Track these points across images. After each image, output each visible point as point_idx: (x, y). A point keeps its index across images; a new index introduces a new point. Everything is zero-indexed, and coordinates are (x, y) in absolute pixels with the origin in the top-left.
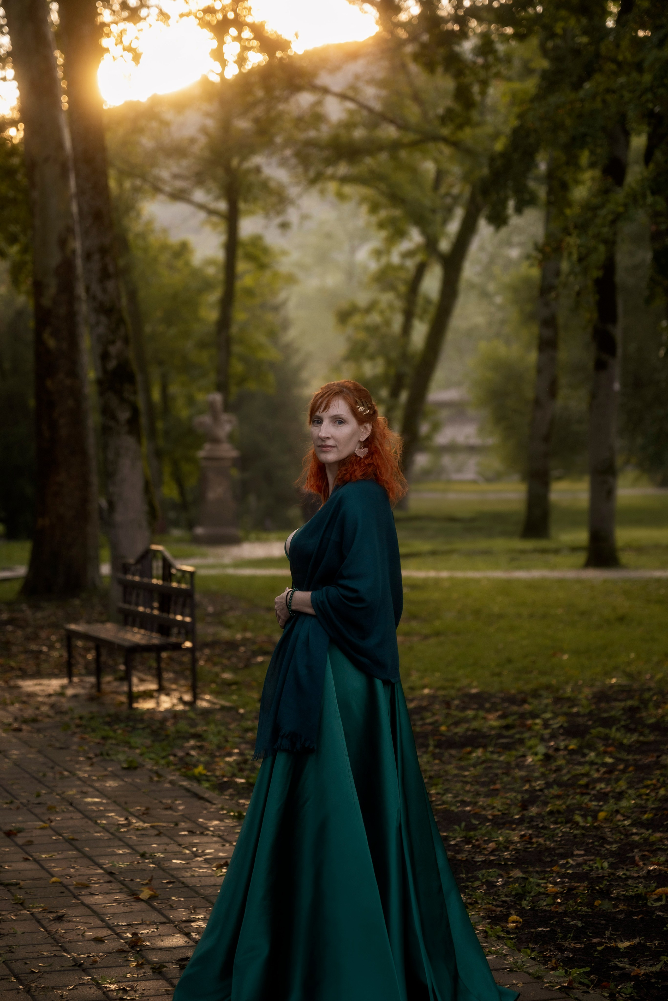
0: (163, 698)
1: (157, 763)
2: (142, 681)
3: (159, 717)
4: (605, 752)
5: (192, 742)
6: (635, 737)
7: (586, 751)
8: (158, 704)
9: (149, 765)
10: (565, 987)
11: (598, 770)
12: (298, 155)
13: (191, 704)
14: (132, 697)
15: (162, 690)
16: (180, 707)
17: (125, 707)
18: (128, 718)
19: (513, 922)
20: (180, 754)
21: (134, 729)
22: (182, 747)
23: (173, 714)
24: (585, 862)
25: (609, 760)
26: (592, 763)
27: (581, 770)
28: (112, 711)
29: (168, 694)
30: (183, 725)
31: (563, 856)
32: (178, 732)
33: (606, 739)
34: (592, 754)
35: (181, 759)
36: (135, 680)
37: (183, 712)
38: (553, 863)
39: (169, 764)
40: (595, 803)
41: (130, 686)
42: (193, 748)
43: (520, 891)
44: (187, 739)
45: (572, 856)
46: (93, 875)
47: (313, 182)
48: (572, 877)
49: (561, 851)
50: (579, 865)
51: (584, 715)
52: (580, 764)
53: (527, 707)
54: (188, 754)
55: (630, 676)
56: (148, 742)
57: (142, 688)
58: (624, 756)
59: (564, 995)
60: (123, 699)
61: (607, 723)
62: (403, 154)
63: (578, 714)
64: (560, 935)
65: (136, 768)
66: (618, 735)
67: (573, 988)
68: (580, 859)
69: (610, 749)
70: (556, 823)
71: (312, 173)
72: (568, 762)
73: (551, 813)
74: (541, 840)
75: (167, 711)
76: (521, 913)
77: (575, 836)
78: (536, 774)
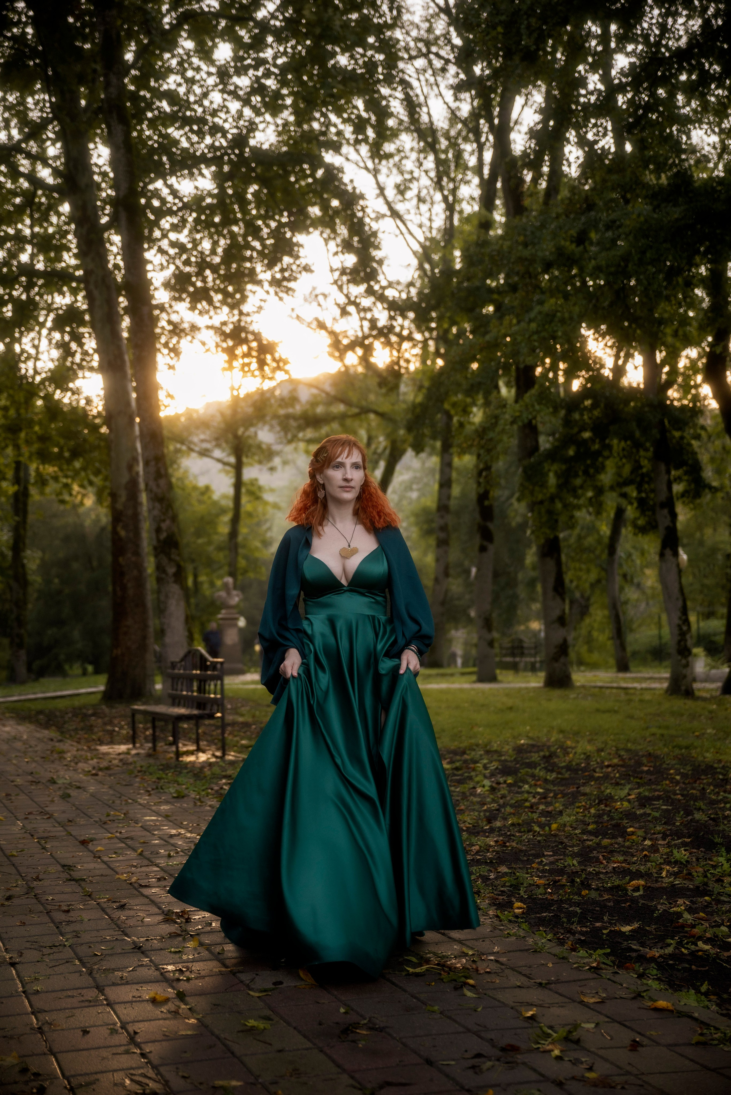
0: (201, 754)
1: (199, 794)
2: (184, 745)
3: (199, 765)
4: (536, 785)
5: (224, 781)
6: (554, 775)
7: (521, 784)
8: (197, 758)
9: (193, 795)
10: (592, 968)
11: (534, 797)
12: (280, 424)
13: (222, 758)
14: (178, 754)
15: (199, 750)
16: (213, 760)
17: (174, 760)
18: (176, 766)
19: (518, 908)
20: (216, 788)
21: (180, 773)
22: (217, 784)
23: (209, 764)
24: (557, 860)
25: (540, 790)
26: (528, 792)
27: (520, 797)
28: (164, 762)
29: (204, 752)
30: (216, 770)
31: (538, 856)
32: (213, 774)
33: (533, 776)
34: (526, 787)
35: (217, 791)
36: (180, 745)
37: (216, 762)
38: (529, 862)
39: (208, 795)
40: (543, 819)
41: (177, 748)
42: (225, 784)
43: (514, 882)
44: (221, 779)
45: (544, 856)
46: (151, 872)
47: (290, 442)
48: (551, 872)
49: (533, 852)
50: (551, 863)
51: (511, 761)
52: (518, 793)
53: (466, 757)
54: (222, 788)
55: (532, 739)
56: (192, 781)
57: (185, 749)
58: (551, 787)
59: (595, 976)
60: (172, 755)
61: (532, 765)
62: (348, 422)
63: (506, 760)
64: (565, 920)
65: (183, 797)
66: (542, 774)
67: (601, 969)
68: (552, 859)
69: (539, 783)
70: (520, 832)
71: (289, 436)
72: (509, 792)
73: (513, 825)
74: (514, 844)
75: (204, 762)
76: (521, 900)
77: (539, 841)
78: (488, 800)
